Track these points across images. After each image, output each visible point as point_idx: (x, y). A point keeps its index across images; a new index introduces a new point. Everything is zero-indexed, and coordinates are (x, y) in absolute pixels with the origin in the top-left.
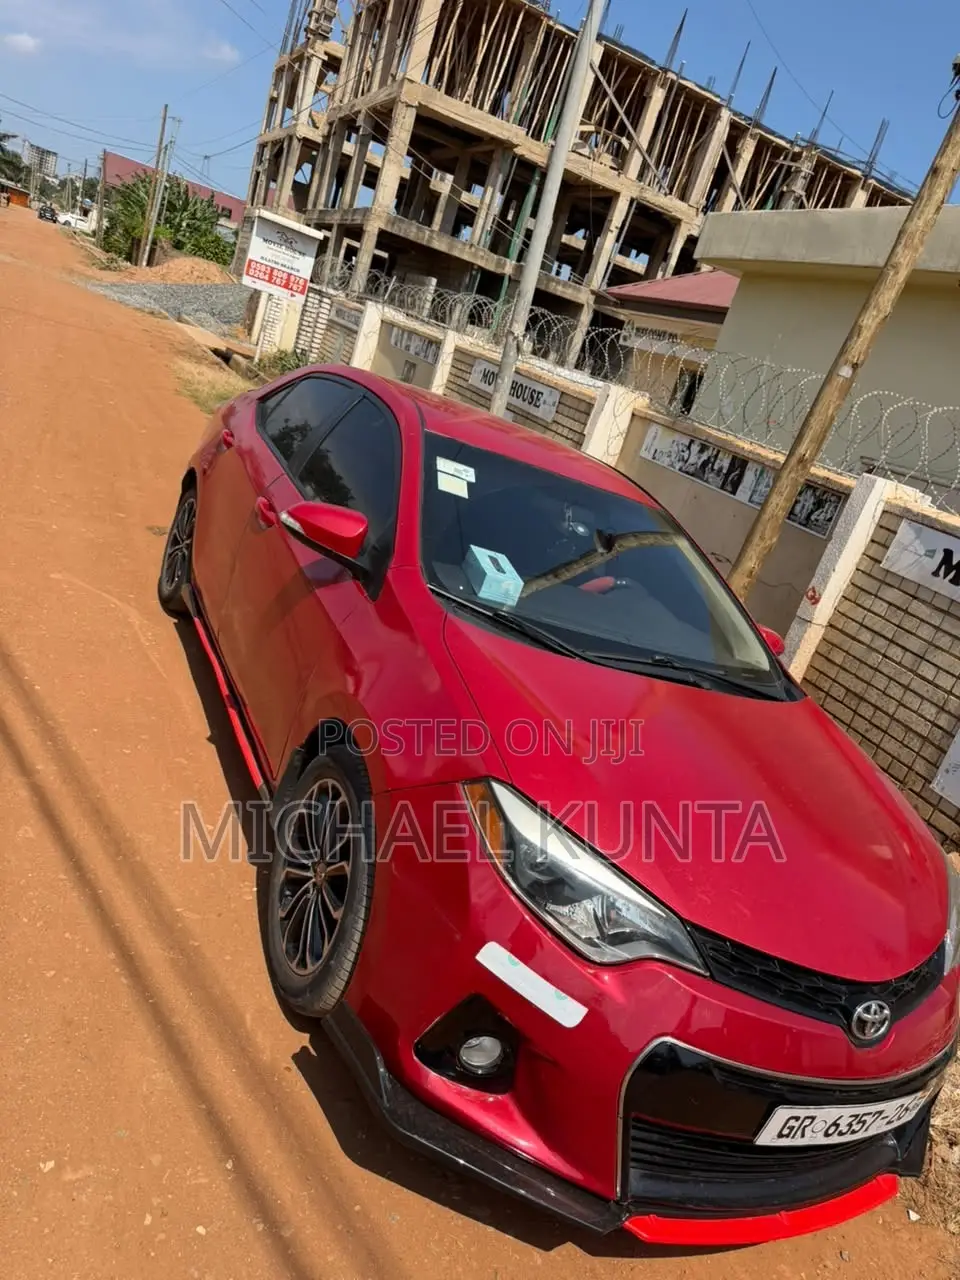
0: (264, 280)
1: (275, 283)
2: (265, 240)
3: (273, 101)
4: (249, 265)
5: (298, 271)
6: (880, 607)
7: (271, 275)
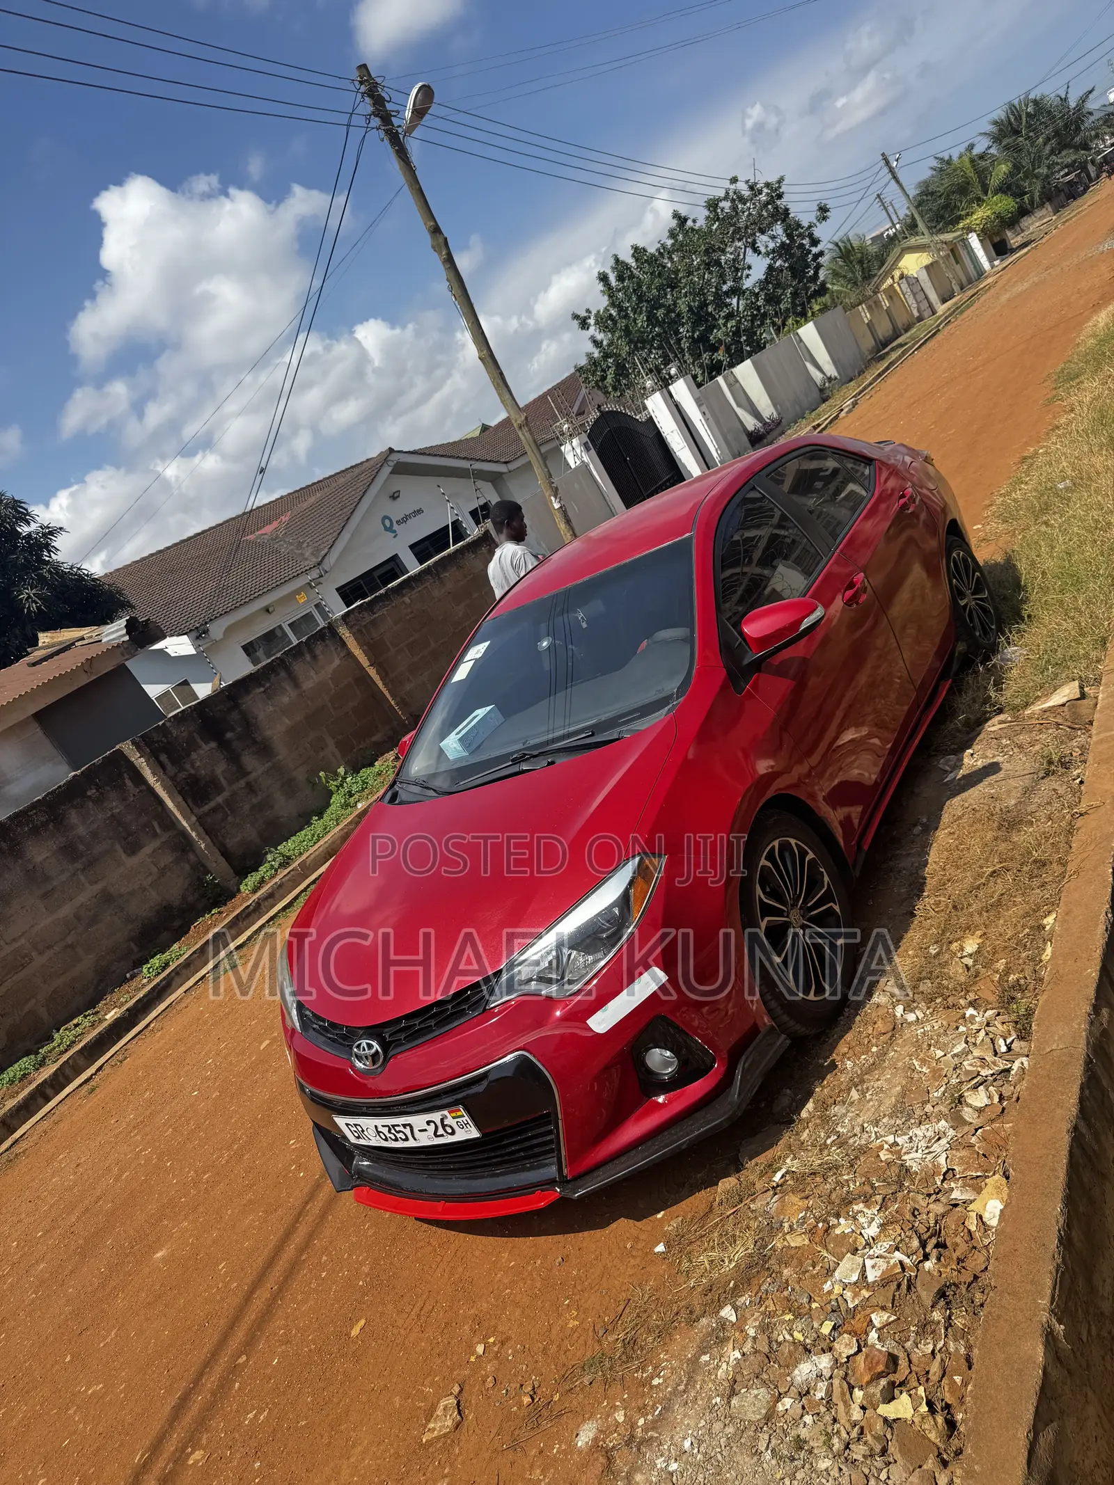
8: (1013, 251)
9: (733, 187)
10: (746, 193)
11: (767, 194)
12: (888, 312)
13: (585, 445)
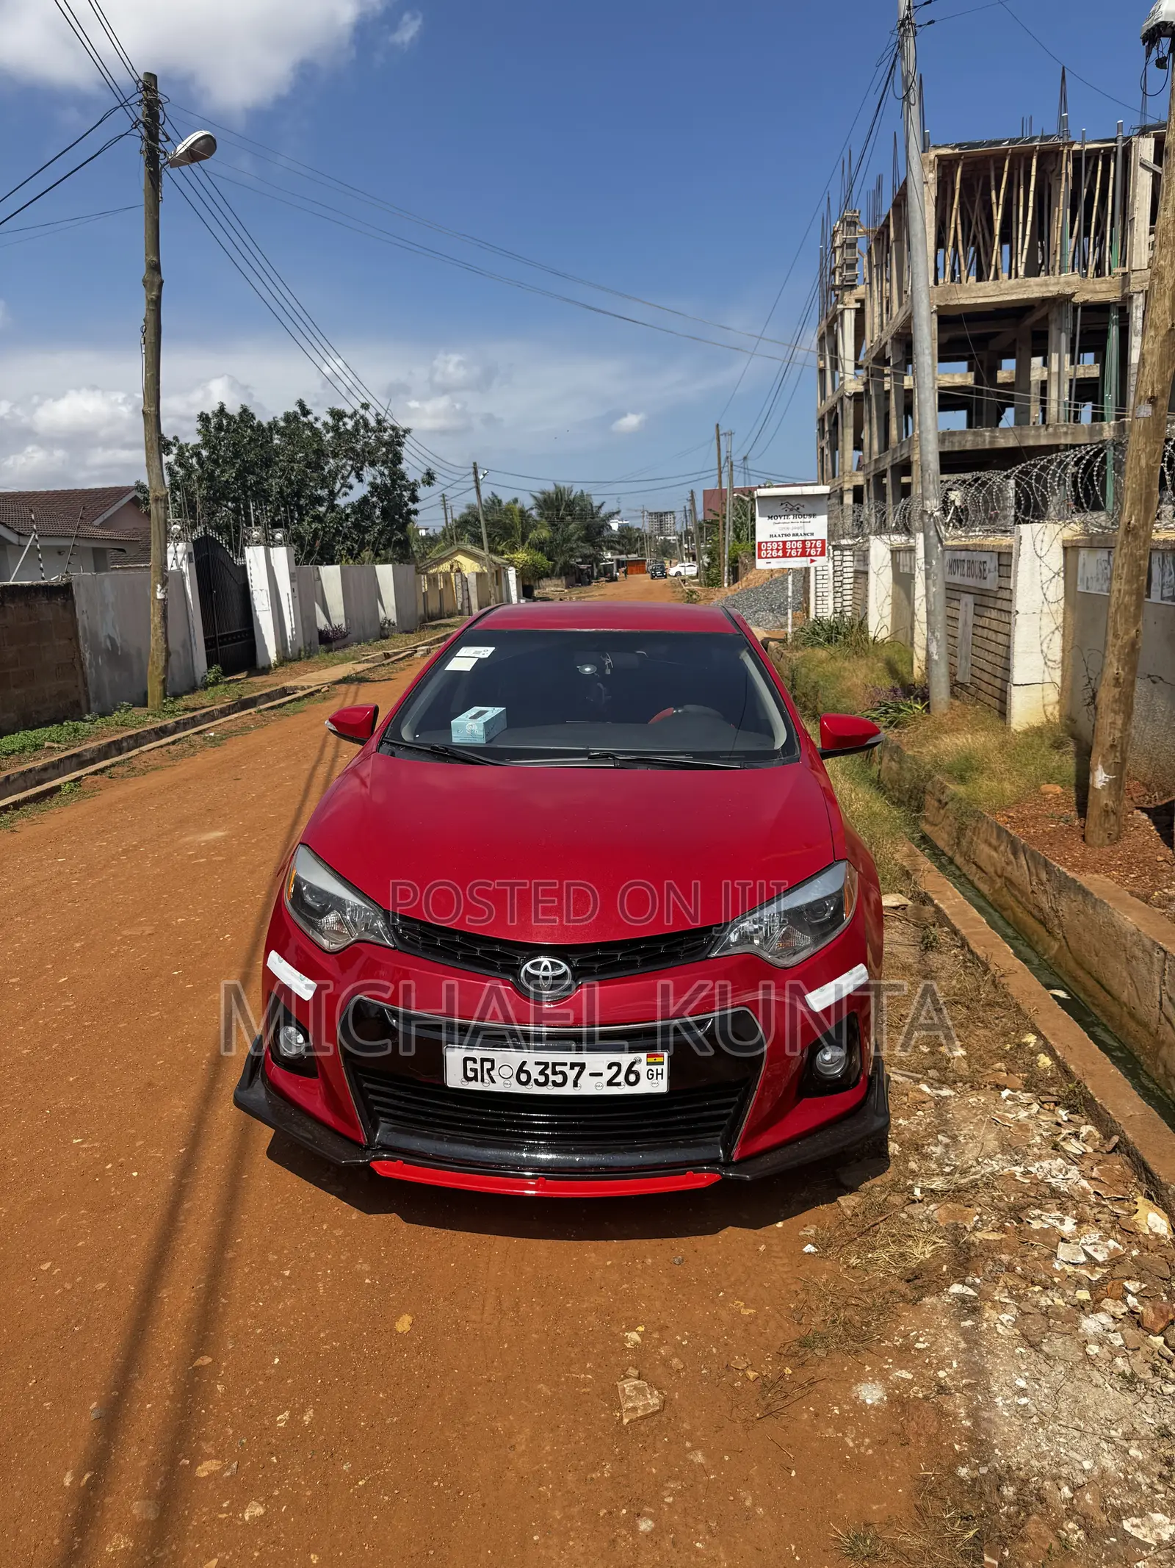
0: (778, 557)
1: (790, 556)
2: (770, 518)
3: (822, 371)
4: (760, 549)
5: (812, 534)
7: (784, 549)
8: (535, 600)
9: (362, 412)
10: (373, 423)
11: (391, 436)
12: (441, 591)
13: (190, 554)
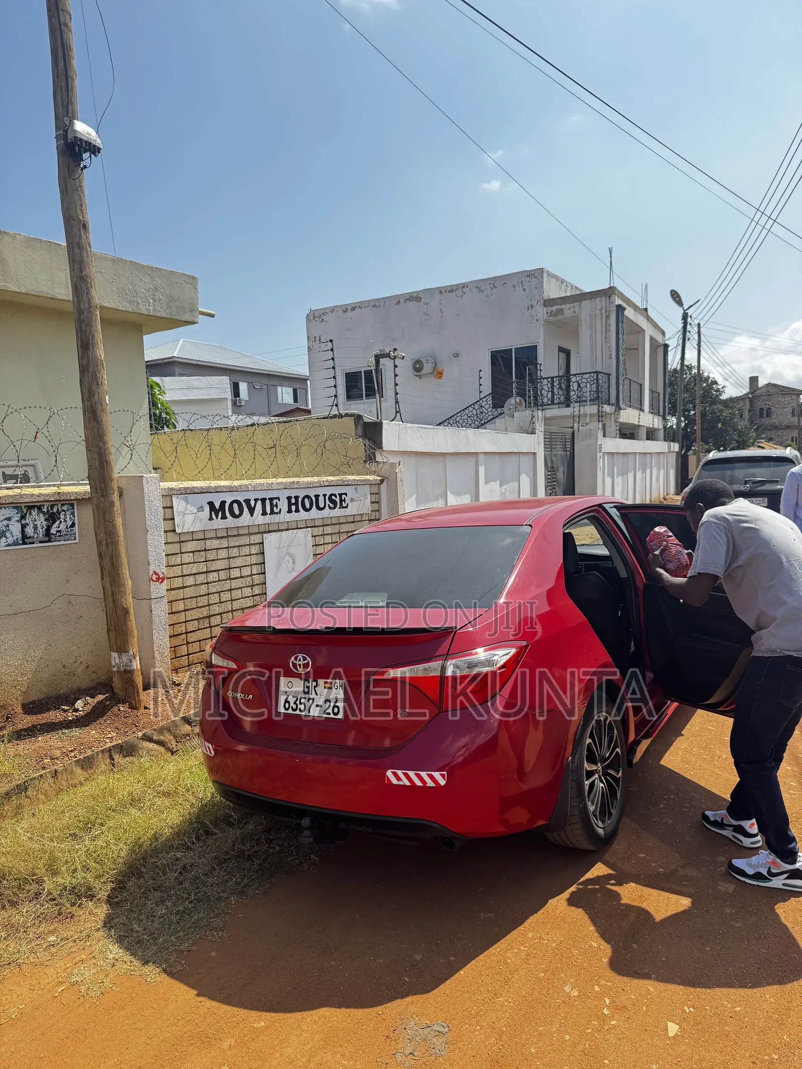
6: (187, 558)
